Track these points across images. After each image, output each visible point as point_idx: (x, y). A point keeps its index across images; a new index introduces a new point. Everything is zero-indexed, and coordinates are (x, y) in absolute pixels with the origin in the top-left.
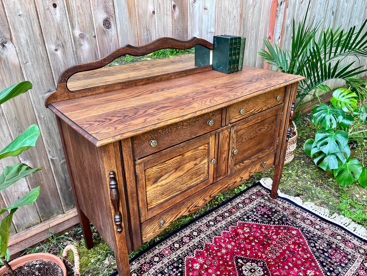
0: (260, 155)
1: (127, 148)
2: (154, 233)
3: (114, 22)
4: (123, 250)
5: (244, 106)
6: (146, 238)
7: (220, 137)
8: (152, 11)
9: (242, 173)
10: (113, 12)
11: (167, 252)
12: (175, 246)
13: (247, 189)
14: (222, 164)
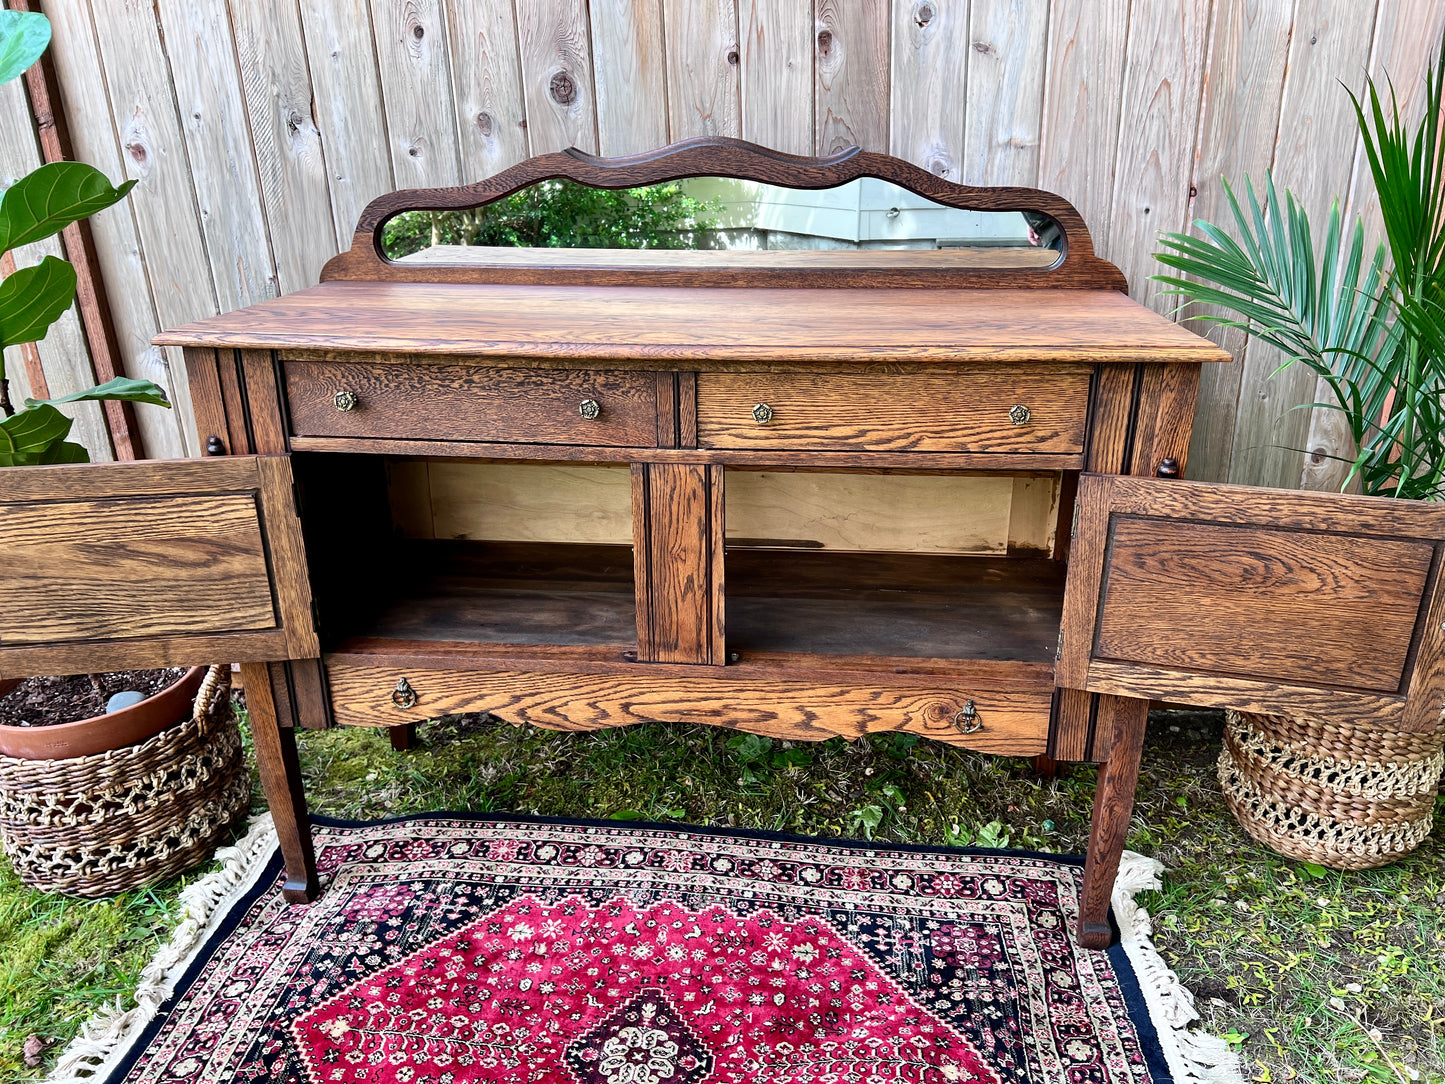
1: (261, 385)
2: (376, 713)
3: (588, 84)
4: (258, 697)
5: (789, 396)
6: (346, 712)
7: (653, 483)
8: (727, 52)
9: (811, 693)
10: (584, 54)
11: (503, 850)
12: (540, 852)
13: (1009, 852)
14: (679, 601)
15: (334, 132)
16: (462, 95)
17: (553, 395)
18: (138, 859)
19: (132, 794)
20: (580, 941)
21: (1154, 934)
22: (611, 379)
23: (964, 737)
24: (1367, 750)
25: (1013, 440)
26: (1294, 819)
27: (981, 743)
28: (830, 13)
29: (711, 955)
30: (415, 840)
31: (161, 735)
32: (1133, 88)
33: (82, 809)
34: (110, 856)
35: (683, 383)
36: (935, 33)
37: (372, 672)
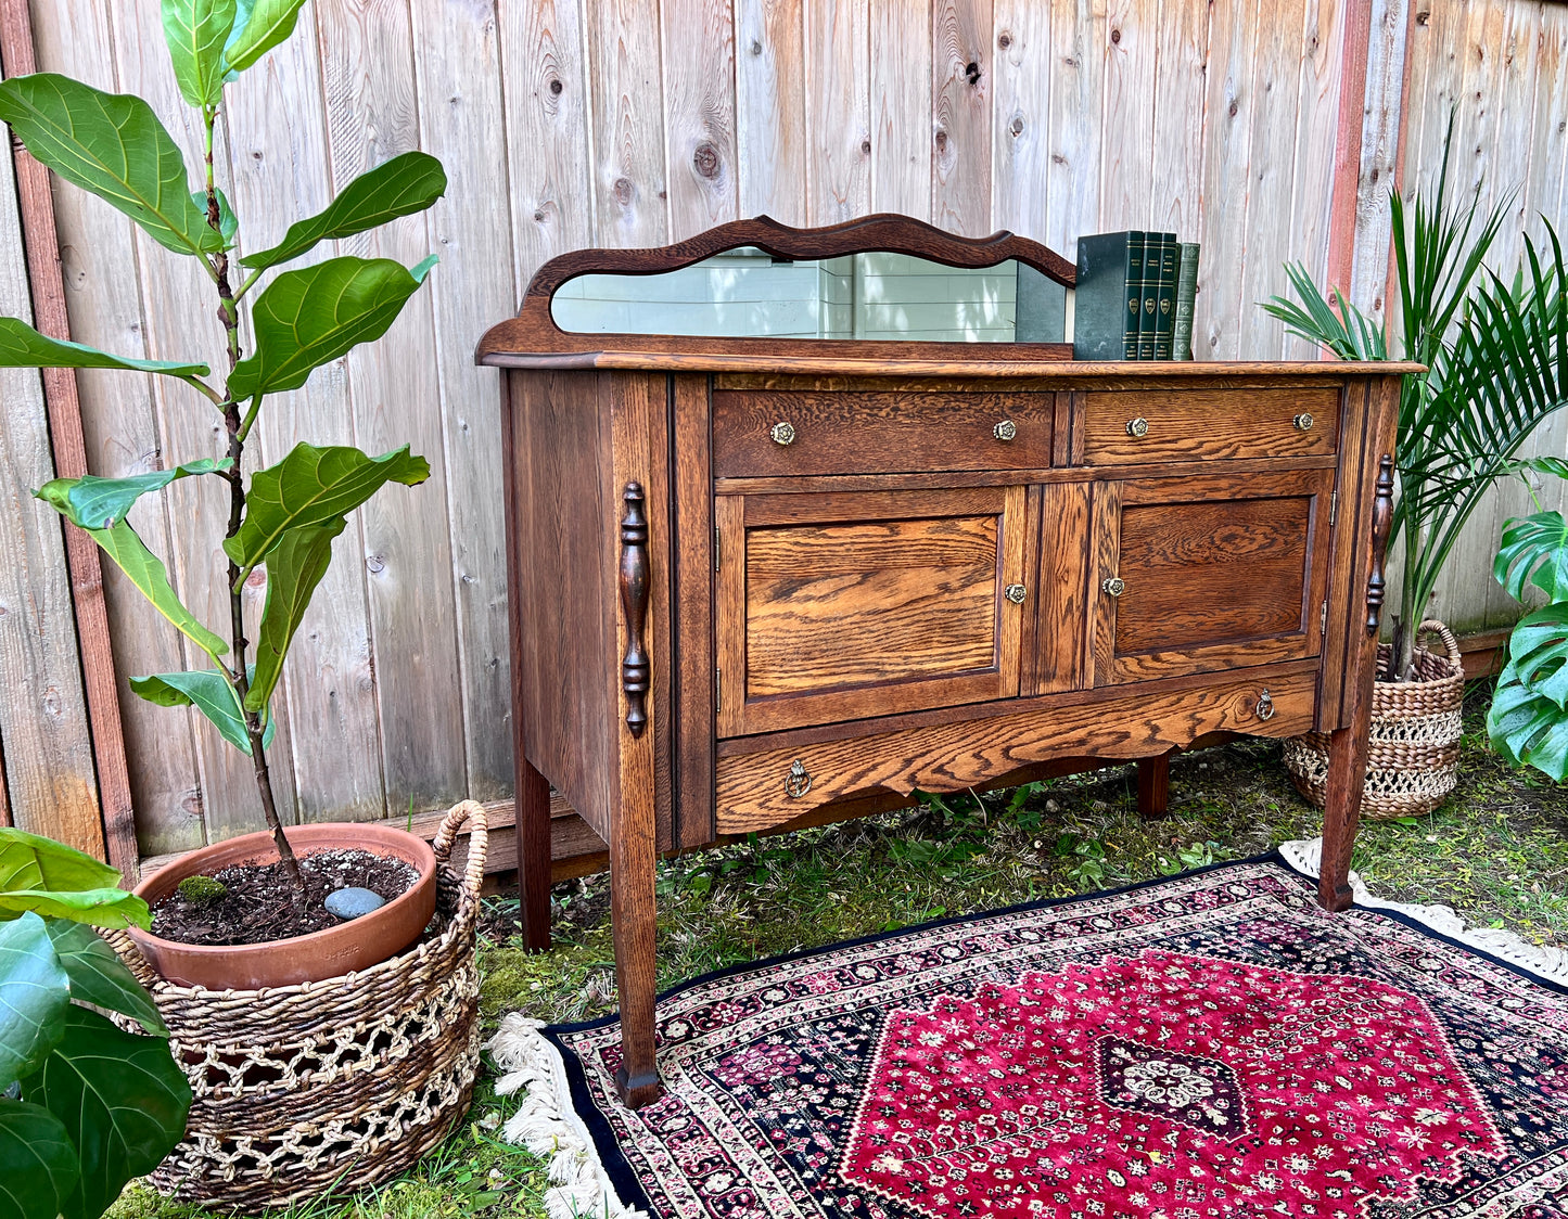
0: (1241, 654)
1: (692, 419)
2: (764, 811)
3: (731, 157)
4: (637, 817)
6: (731, 817)
7: (1046, 503)
8: (861, 140)
9: (1155, 705)
10: (730, 128)
11: (821, 983)
12: (859, 974)
13: (1218, 867)
14: (1060, 626)
16: (600, 158)
17: (968, 421)
18: (431, 1110)
19: (434, 1008)
20: (994, 1027)
22: (1018, 401)
23: (1262, 726)
25: (1293, 446)
27: (1271, 730)
28: (945, 116)
32: (1158, 201)
33: (384, 1042)
34: (401, 1112)
35: (1078, 403)
36: (1024, 144)
37: (765, 758)
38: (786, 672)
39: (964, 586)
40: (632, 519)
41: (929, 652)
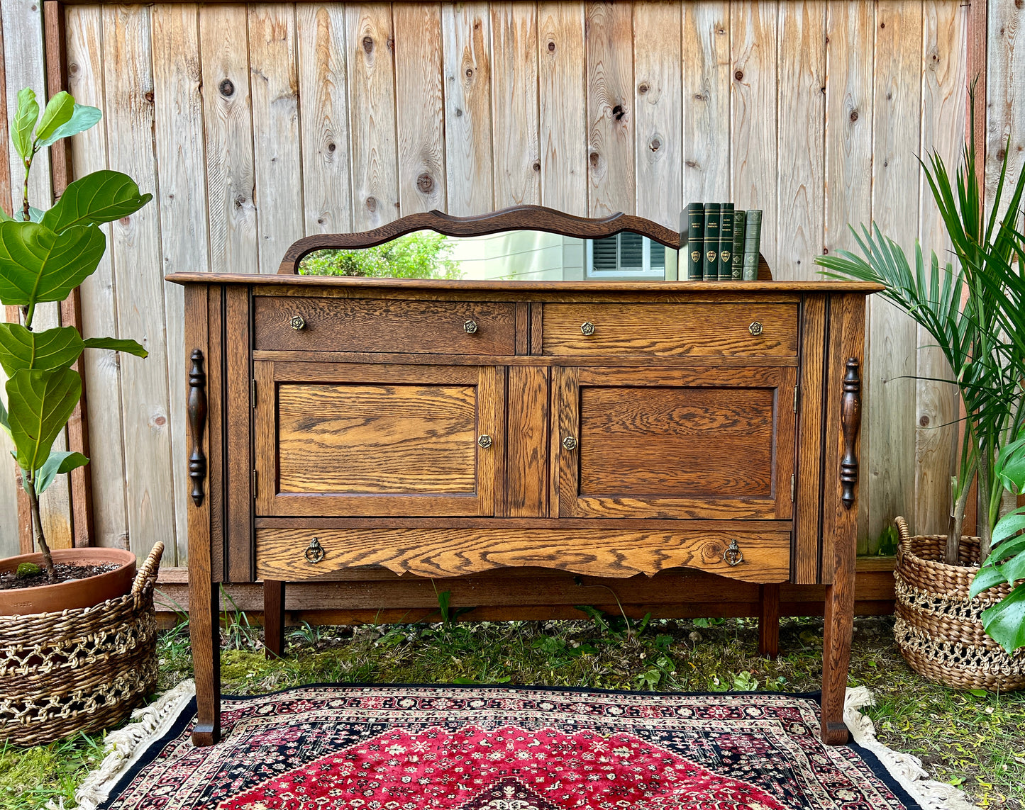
0: (703, 508)
1: (237, 312)
2: (290, 569)
3: (442, 180)
4: (199, 557)
5: (604, 319)
6: (267, 569)
7: (511, 381)
8: (533, 163)
9: (620, 538)
10: (441, 162)
11: (372, 703)
12: (401, 703)
13: (759, 692)
14: (527, 468)
15: (267, 208)
16: (358, 186)
17: (444, 320)
18: (71, 712)
19: (77, 650)
20: (444, 752)
21: (877, 735)
22: (485, 308)
23: (731, 569)
24: (1000, 589)
25: (751, 348)
26: (958, 653)
27: (743, 574)
28: (597, 142)
29: (550, 755)
30: (299, 700)
31: (107, 602)
32: (783, 188)
33: (36, 661)
34: (48, 706)
35: (534, 311)
36: (662, 155)
37: (292, 533)
38: (308, 479)
39: (448, 434)
40: (195, 371)
41: (420, 477)
